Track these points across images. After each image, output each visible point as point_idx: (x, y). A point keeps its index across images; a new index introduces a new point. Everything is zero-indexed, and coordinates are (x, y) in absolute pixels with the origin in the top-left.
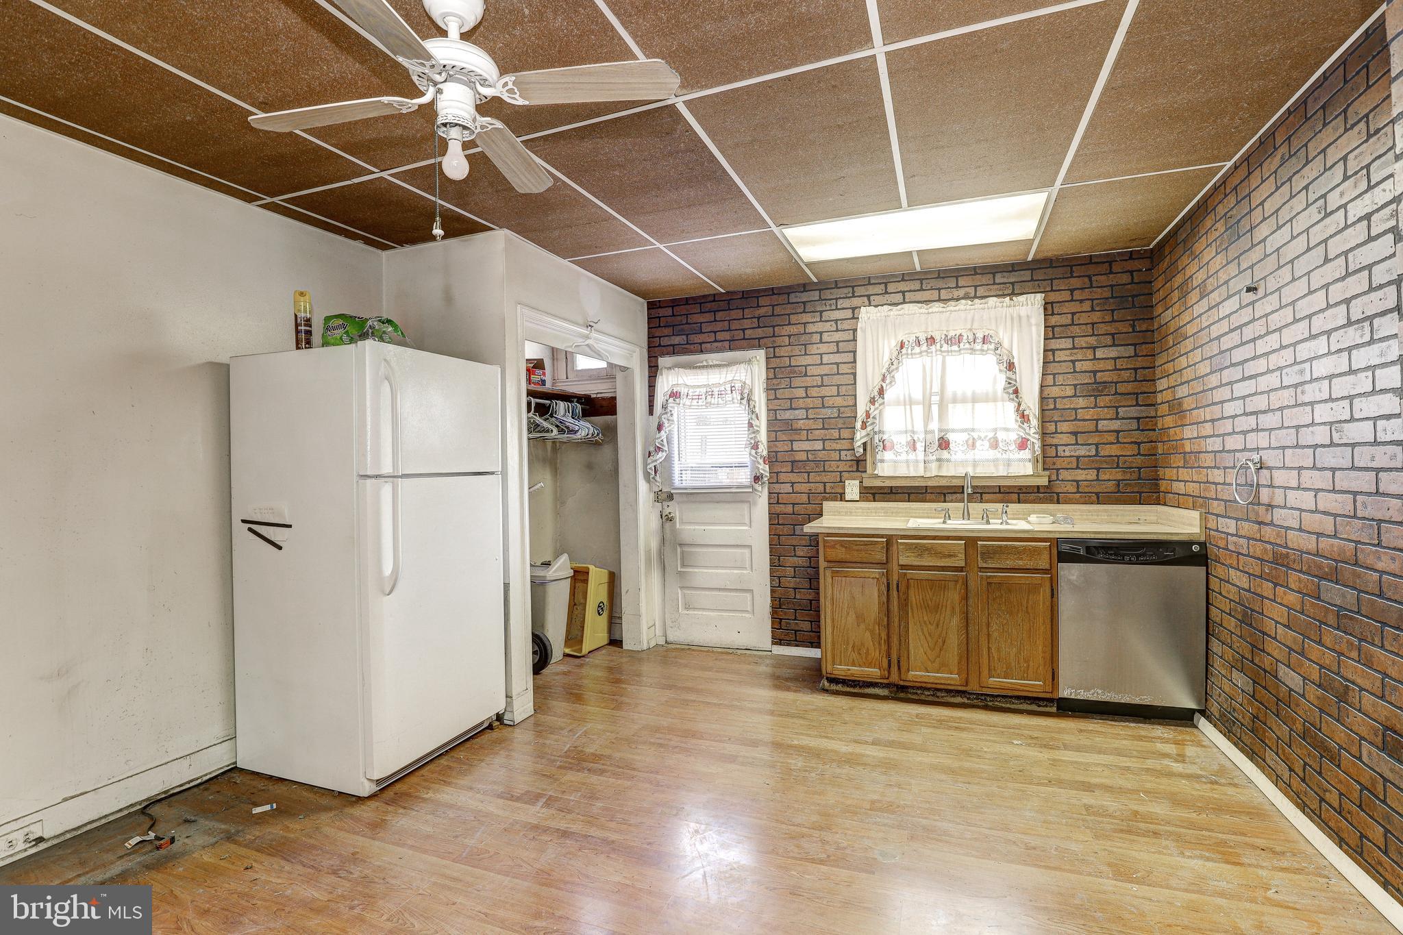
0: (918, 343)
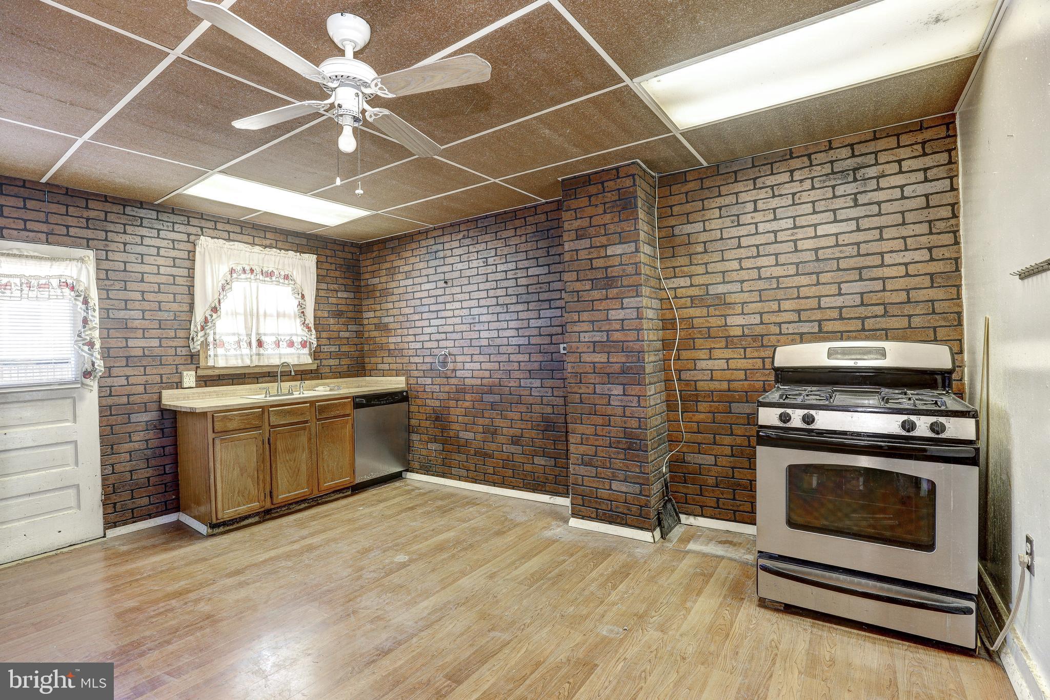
0: (244, 271)
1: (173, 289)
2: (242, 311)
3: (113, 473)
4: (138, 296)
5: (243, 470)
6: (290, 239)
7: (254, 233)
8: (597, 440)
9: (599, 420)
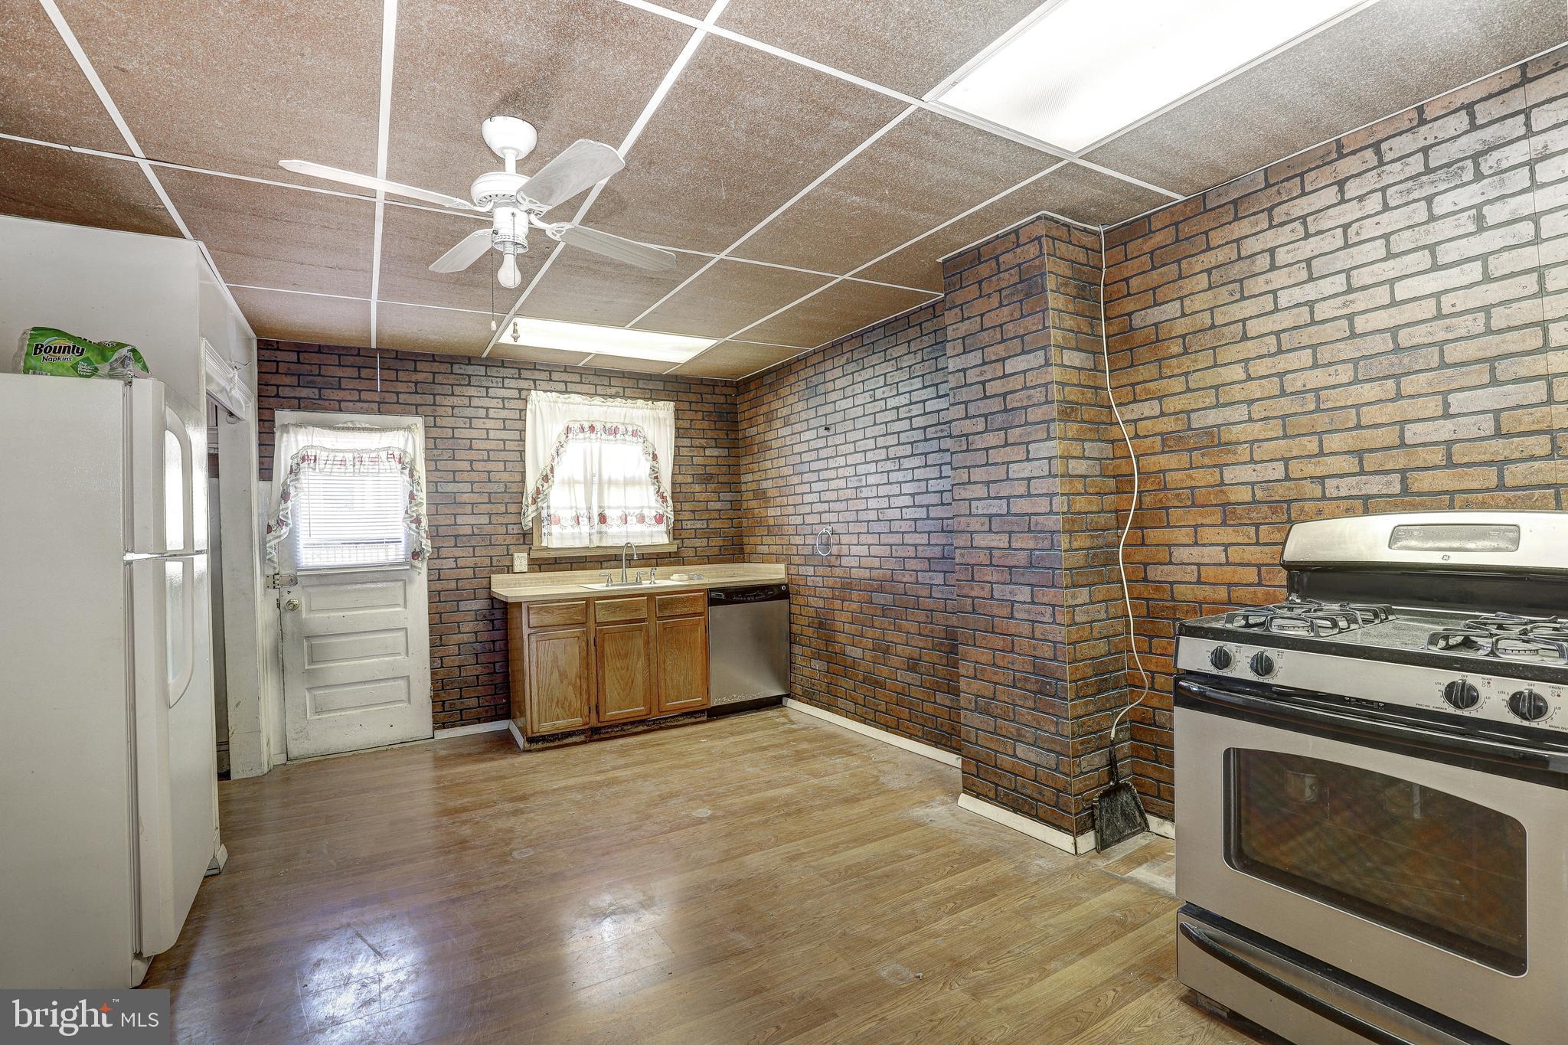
0: (582, 429)
1: (503, 455)
2: (580, 477)
3: (442, 667)
4: (466, 466)
5: (563, 675)
6: (641, 384)
7: (596, 380)
8: (996, 673)
9: (998, 642)
